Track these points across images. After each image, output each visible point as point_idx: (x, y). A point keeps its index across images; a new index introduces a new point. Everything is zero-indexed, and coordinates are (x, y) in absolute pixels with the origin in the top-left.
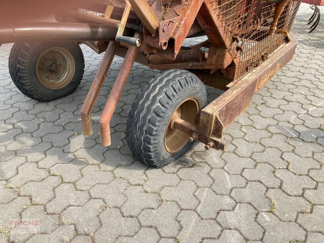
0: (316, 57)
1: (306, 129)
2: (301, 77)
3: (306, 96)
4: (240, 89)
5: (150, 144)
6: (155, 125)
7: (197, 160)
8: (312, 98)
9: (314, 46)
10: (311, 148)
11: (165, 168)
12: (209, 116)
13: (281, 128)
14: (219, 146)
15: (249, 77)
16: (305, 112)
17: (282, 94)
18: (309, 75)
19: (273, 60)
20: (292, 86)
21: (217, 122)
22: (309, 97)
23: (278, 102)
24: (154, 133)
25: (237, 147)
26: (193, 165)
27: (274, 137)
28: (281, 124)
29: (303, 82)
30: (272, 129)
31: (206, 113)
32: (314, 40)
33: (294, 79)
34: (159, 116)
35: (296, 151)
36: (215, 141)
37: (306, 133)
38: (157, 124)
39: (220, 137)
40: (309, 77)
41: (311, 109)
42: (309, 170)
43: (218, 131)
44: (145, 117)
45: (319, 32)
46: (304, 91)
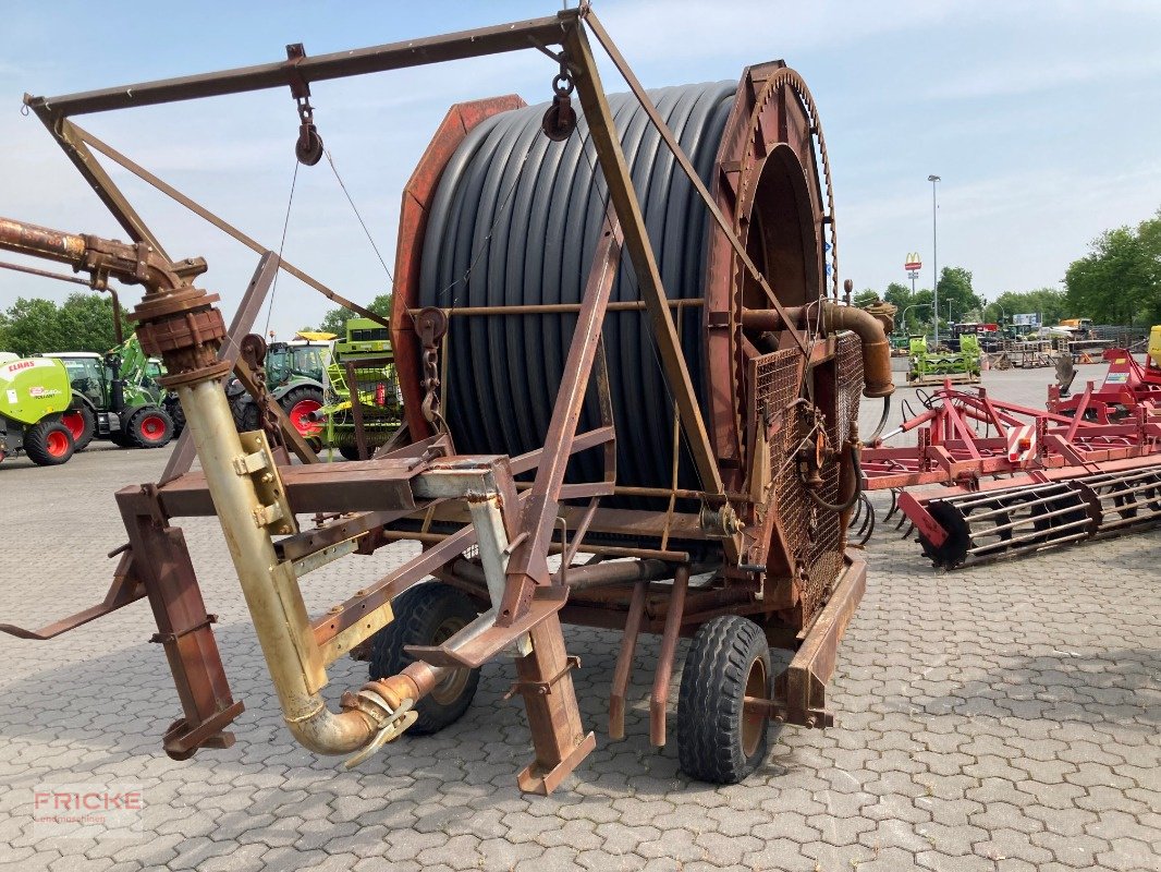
0: (896, 589)
1: (931, 700)
2: (887, 627)
3: (910, 655)
4: (822, 637)
5: (729, 729)
6: (732, 697)
7: (786, 765)
8: (921, 656)
9: (882, 570)
10: (950, 721)
11: (745, 782)
12: (802, 673)
13: (891, 704)
14: (825, 722)
15: (825, 620)
16: (918, 677)
17: (868, 658)
18: (898, 622)
19: (845, 592)
20: (879, 644)
21: (814, 681)
22: (914, 656)
23: (867, 672)
24: (733, 710)
25: (837, 740)
26: (786, 772)
27: (887, 718)
28: (888, 699)
29: (894, 635)
30: (880, 708)
31: (797, 670)
32: (877, 559)
33: (876, 632)
34: (734, 681)
35: (929, 728)
36: (817, 715)
37: (933, 703)
38: (735, 694)
39: (822, 705)
40: (899, 624)
41: (926, 672)
42: (958, 746)
43: (818, 698)
44: (714, 688)
45: (878, 541)
46: (903, 648)
